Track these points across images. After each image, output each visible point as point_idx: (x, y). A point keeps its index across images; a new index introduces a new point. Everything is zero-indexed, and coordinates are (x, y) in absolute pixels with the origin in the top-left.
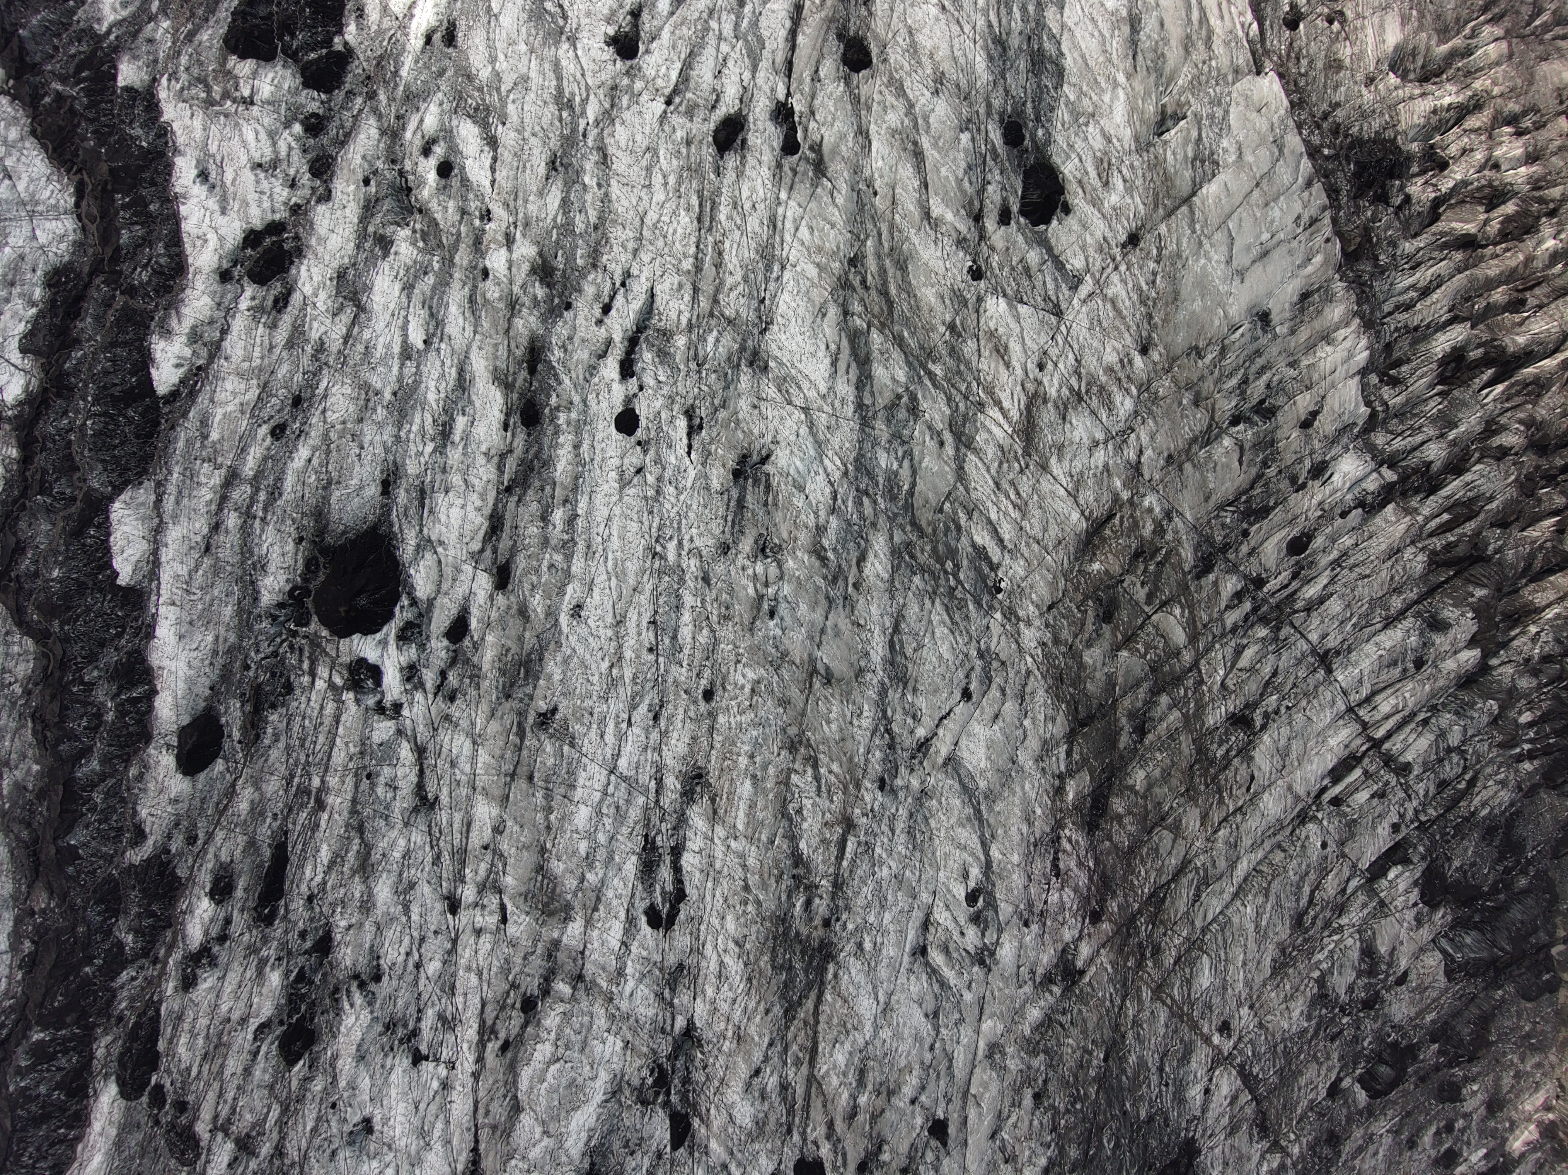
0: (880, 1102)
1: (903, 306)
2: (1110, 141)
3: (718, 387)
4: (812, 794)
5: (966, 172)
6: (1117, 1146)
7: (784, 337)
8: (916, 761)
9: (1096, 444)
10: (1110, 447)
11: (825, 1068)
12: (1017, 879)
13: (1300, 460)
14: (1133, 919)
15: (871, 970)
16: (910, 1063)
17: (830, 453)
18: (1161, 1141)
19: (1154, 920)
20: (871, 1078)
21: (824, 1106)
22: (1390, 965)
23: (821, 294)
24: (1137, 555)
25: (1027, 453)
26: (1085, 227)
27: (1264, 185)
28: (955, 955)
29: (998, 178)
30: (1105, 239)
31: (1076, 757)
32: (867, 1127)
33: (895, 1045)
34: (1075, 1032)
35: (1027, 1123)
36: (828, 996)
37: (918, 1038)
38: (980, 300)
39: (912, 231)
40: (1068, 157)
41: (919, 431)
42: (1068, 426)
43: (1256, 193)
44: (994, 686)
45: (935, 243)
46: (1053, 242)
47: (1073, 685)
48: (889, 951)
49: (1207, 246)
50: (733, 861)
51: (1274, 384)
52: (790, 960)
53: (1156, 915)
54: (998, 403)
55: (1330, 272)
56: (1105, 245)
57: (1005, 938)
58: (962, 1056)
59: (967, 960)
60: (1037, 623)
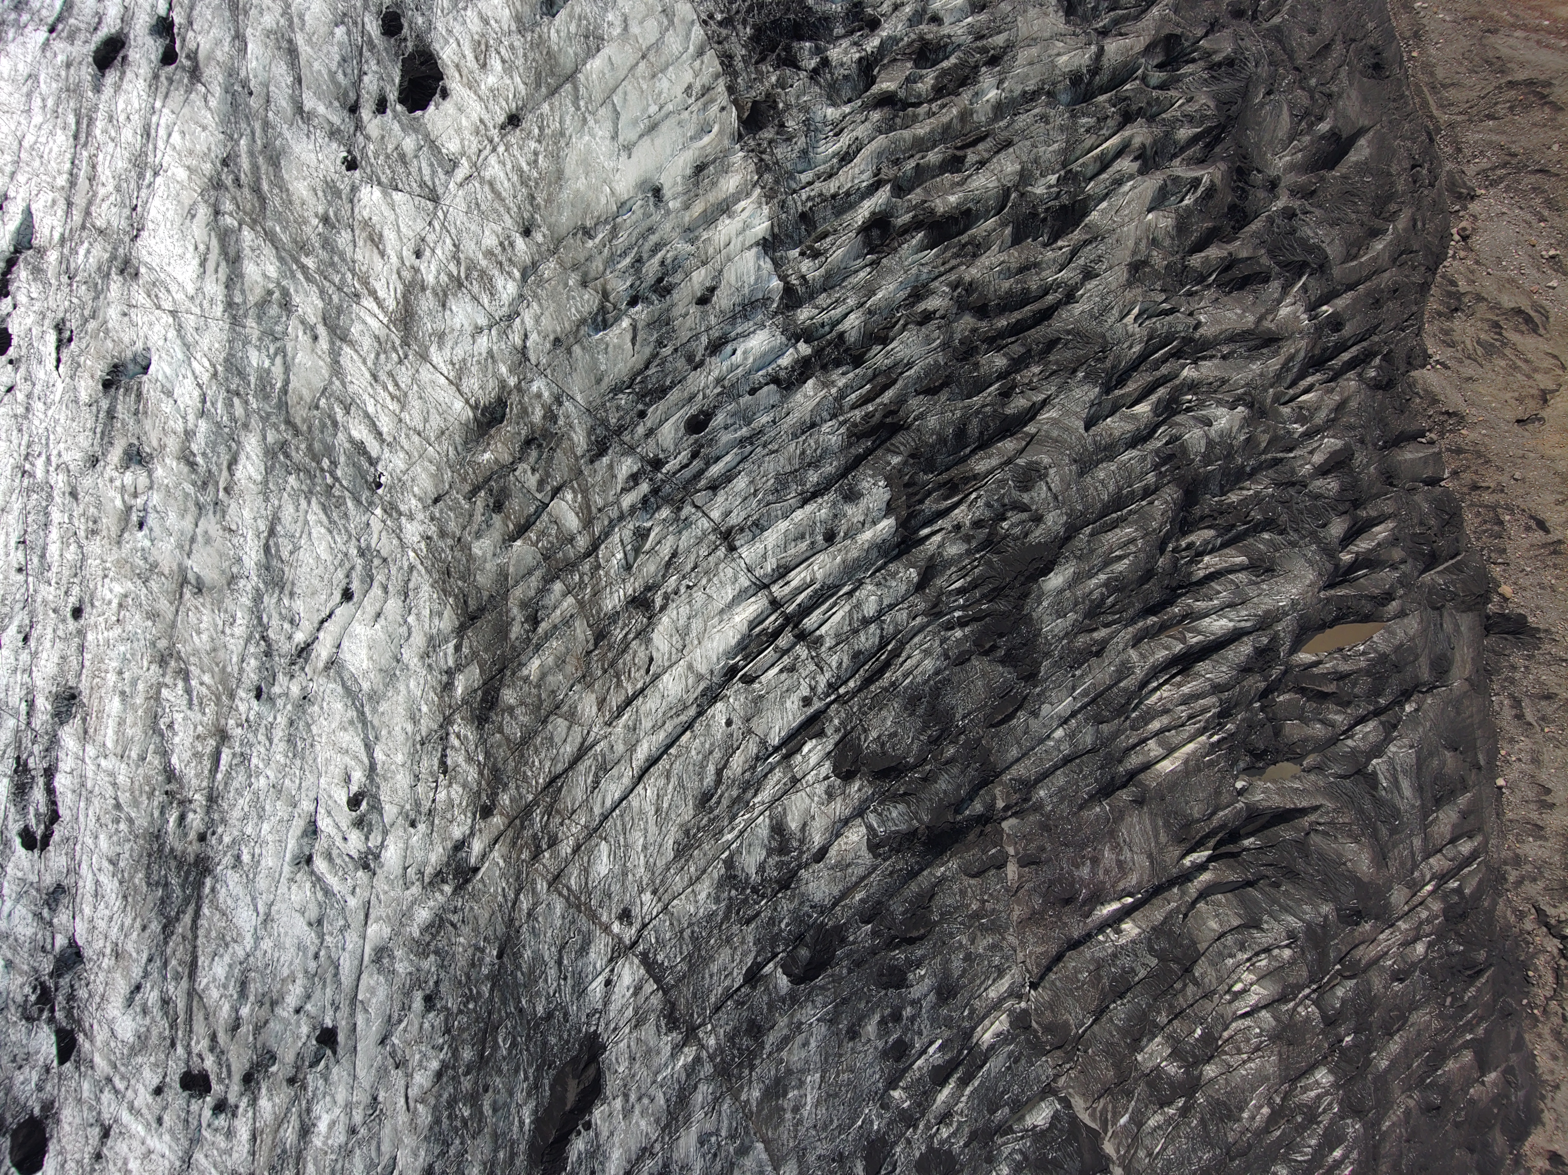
0: (263, 1013)
1: (275, 201)
2: (486, 22)
3: (88, 297)
4: (184, 708)
5: (339, 64)
6: (514, 1044)
7: (152, 242)
8: (297, 667)
9: (479, 330)
10: (494, 332)
11: (205, 982)
12: (403, 780)
13: (697, 336)
14: (527, 811)
15: (250, 882)
16: (293, 972)
17: (198, 357)
18: (561, 1038)
19: (549, 811)
20: (252, 989)
21: (206, 1019)
22: (802, 842)
23: (189, 196)
24: (528, 442)
25: (405, 343)
26: (460, 110)
27: (652, 57)
28: (338, 861)
29: (375, 68)
30: (481, 121)
31: (465, 650)
32: (251, 1038)
33: (276, 955)
34: (466, 930)
35: (417, 1026)
36: (206, 911)
37: (301, 947)
38: (354, 189)
39: (285, 126)
40: (447, 42)
41: (294, 327)
42: (448, 312)
43: (642, 65)
44: (376, 584)
45: (308, 137)
46: (429, 127)
47: (463, 578)
48: (269, 861)
49: (591, 123)
50: (103, 780)
51: (669, 261)
52: (166, 876)
53: (551, 805)
54: (373, 293)
55: (726, 143)
56: (482, 127)
57: (390, 840)
58: (348, 963)
59: (351, 866)
60: (420, 516)
